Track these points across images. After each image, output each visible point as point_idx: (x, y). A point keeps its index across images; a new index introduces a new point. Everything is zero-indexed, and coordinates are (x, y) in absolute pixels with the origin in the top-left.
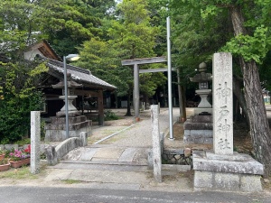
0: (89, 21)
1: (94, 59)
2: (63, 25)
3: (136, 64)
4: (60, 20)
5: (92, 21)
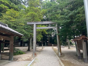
0: (13, 8)
3: (35, 24)
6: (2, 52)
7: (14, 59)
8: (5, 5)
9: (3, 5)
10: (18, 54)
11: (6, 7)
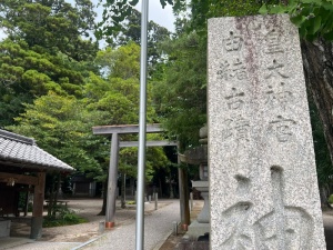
0: (65, 75)
1: (48, 122)
2: (19, 74)
3: (115, 133)
4: (15, 68)
5: (69, 76)
6: (22, 214)
7: (43, 236)
8: (40, 71)
9: (33, 71)
10: (62, 224)
11: (42, 76)
